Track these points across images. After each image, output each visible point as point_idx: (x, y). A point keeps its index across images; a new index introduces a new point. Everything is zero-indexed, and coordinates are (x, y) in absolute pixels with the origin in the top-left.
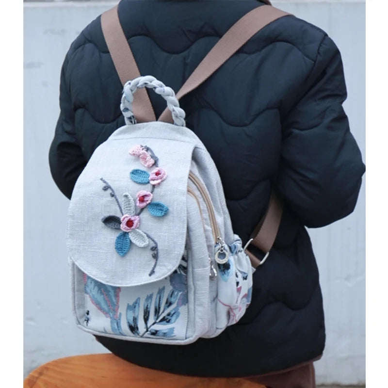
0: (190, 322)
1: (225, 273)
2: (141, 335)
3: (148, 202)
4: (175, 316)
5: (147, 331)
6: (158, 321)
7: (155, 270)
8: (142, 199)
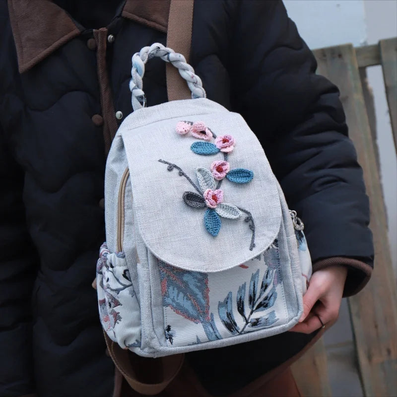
2: (240, 331)
3: (227, 172)
4: (272, 297)
5: (247, 323)
6: (254, 309)
7: (255, 242)
8: (219, 169)
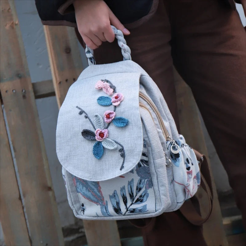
0: (157, 199)
1: (176, 160)
2: (123, 214)
3: (112, 119)
4: (145, 196)
5: (127, 210)
6: (134, 202)
7: (124, 166)
8: (108, 116)
